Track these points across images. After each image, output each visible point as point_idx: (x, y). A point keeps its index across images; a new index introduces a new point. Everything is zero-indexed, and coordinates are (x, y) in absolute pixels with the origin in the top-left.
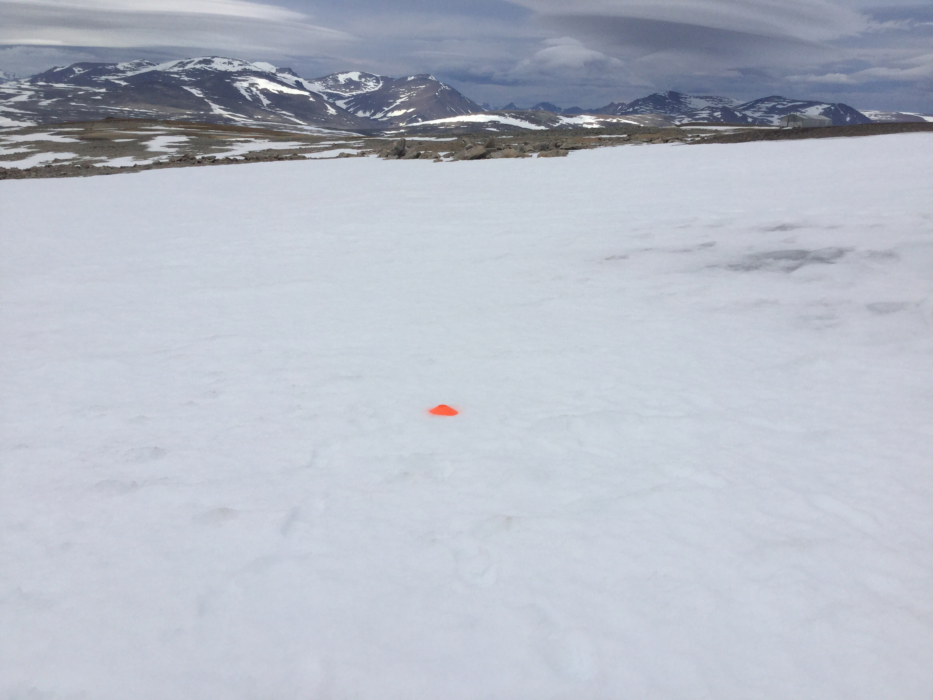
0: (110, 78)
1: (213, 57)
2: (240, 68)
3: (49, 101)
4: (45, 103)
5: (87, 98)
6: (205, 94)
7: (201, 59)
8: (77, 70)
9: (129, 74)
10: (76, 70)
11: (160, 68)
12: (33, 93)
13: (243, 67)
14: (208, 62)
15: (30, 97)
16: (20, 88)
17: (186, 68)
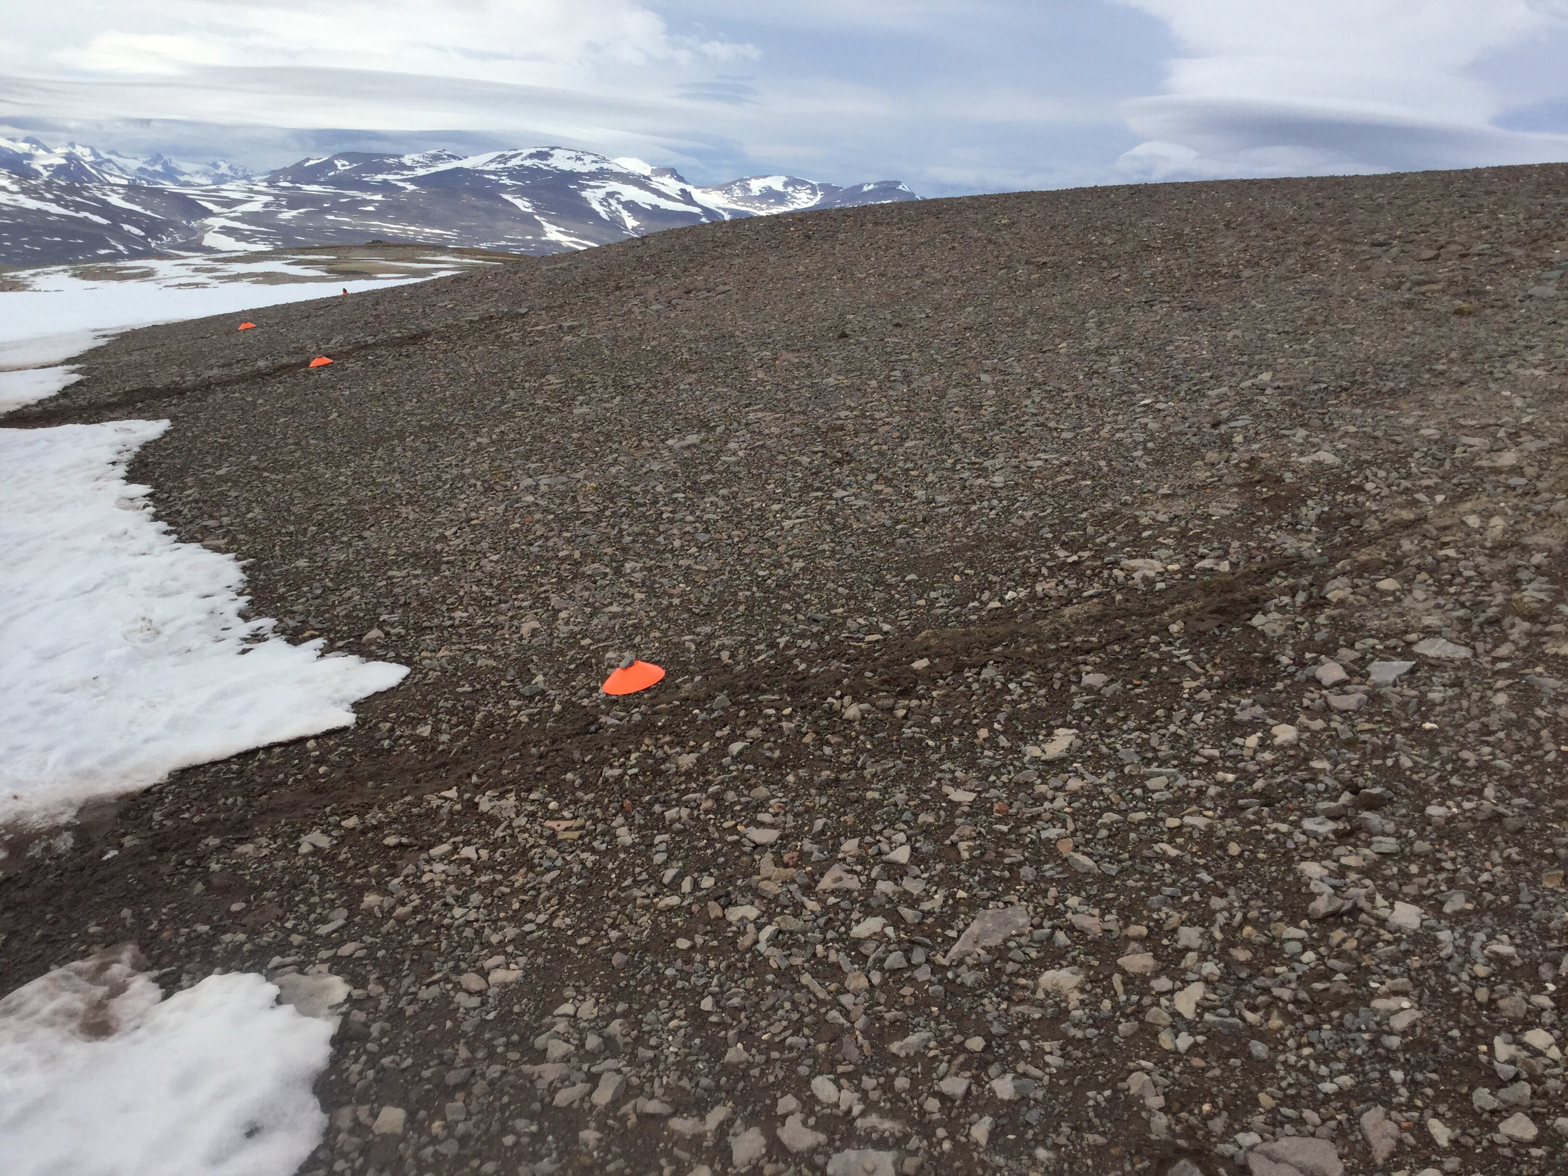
0: (390, 177)
1: (553, 148)
2: (593, 167)
3: (294, 213)
4: (287, 215)
5: (352, 208)
6: (536, 207)
7: (534, 151)
8: (342, 165)
9: (420, 172)
10: (339, 163)
11: (466, 164)
12: (271, 198)
13: (598, 166)
14: (543, 155)
15: (266, 205)
16: (251, 191)
17: (510, 164)
